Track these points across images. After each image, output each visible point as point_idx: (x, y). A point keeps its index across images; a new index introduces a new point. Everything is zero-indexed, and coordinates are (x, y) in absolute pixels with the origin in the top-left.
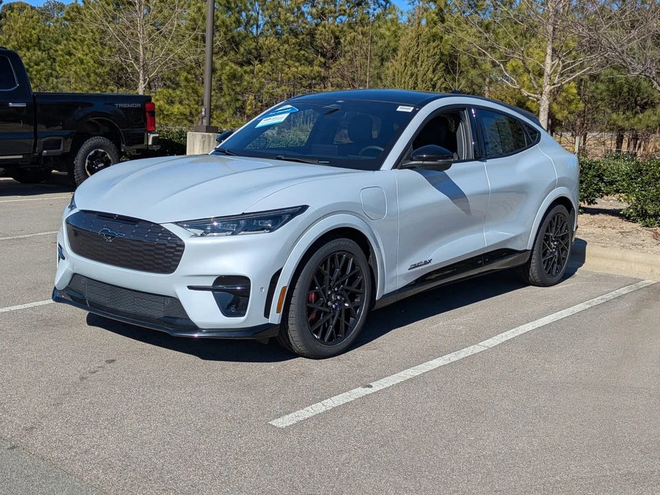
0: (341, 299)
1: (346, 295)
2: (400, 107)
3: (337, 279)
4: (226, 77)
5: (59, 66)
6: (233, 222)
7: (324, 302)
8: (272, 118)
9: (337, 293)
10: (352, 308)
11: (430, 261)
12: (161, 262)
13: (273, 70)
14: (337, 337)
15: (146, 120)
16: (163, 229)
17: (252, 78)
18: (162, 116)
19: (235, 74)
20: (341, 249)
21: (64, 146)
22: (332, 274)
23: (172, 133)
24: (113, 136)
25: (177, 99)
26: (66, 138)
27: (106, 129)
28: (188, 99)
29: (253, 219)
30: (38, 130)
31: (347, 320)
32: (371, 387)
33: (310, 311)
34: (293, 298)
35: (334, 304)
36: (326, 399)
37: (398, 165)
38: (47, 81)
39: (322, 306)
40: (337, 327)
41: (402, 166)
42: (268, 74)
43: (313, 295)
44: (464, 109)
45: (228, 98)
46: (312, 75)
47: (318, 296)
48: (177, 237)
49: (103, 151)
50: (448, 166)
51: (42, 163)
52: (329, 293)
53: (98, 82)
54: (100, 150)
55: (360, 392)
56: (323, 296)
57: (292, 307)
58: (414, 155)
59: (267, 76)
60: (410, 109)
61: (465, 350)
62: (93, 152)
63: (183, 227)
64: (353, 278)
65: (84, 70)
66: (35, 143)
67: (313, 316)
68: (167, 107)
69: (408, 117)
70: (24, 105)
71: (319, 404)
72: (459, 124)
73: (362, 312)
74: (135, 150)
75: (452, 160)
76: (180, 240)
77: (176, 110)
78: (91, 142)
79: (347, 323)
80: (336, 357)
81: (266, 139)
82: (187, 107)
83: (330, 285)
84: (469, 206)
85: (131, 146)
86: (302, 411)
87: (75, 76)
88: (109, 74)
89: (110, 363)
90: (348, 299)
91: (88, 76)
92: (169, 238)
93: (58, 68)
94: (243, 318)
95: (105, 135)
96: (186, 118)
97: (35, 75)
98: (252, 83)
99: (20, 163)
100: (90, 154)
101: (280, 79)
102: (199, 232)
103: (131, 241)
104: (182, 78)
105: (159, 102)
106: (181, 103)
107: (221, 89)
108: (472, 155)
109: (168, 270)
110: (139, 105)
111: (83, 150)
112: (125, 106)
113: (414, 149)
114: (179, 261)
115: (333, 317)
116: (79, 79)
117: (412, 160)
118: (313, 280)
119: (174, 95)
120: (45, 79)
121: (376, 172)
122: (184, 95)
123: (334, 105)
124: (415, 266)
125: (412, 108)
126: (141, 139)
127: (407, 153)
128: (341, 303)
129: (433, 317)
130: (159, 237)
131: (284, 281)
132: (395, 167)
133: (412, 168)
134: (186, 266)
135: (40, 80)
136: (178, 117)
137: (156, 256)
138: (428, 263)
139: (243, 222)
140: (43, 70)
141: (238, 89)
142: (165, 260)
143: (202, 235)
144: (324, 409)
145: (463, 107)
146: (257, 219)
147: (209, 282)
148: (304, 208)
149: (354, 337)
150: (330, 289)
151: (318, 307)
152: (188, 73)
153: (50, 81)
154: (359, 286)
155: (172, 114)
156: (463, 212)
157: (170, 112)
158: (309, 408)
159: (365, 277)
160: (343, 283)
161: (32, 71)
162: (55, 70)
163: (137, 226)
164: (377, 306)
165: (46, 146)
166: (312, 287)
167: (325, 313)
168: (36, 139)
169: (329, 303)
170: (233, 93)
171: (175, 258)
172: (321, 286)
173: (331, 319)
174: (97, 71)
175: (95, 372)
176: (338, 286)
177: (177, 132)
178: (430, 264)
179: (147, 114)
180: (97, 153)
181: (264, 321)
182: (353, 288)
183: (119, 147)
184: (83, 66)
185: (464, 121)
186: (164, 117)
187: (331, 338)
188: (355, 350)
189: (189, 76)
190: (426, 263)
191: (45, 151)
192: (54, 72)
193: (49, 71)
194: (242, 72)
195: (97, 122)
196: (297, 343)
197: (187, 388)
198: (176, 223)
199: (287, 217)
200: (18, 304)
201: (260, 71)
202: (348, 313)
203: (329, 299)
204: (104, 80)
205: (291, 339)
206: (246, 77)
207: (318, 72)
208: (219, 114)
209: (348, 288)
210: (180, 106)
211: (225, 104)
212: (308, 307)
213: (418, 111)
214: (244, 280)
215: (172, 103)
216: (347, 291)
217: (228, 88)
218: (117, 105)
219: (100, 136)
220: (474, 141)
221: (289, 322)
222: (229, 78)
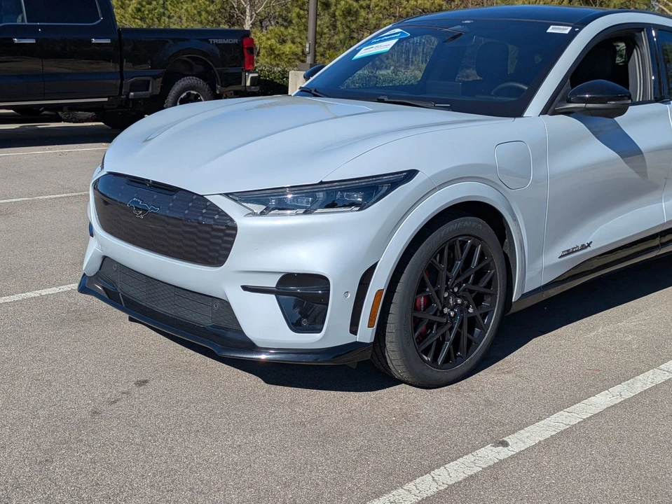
0: (462, 303)
1: (470, 297)
2: (551, 27)
3: (458, 276)
4: (341, 13)
5: (170, 4)
6: (308, 195)
7: (438, 309)
8: (374, 46)
9: (456, 295)
10: (479, 316)
11: (589, 245)
12: (206, 249)
13: (391, 4)
14: (456, 357)
15: (243, 58)
16: (208, 204)
17: (368, 13)
18: (273, 56)
19: (350, 9)
20: (465, 233)
21: (152, 86)
22: (450, 270)
23: (274, 73)
24: (207, 77)
25: (289, 37)
26: (155, 77)
27: (200, 68)
28: (300, 38)
29: (336, 191)
30: (124, 69)
31: (471, 331)
32: (505, 444)
33: (417, 322)
34: (392, 305)
35: (452, 310)
36: (438, 467)
37: (549, 109)
38: (159, 21)
39: (435, 314)
40: (456, 344)
41: (555, 110)
42: (385, 8)
43: (422, 299)
44: (642, 30)
45: (342, 36)
46: (433, 9)
47: (429, 301)
48: (226, 215)
49: (195, 93)
50: (622, 111)
51: (131, 106)
52: (446, 295)
53: (209, 21)
54: (192, 92)
55: (490, 455)
56: (438, 301)
57: (391, 318)
58: (573, 94)
59: (385, 12)
60: (566, 30)
61: (641, 377)
62: (185, 94)
63: (235, 201)
64: (480, 274)
65: (195, 7)
66: (121, 85)
67: (421, 329)
68: (278, 45)
69: (563, 42)
70: (108, 41)
71: (427, 477)
72: (632, 52)
73: (492, 322)
74: (232, 92)
75: (630, 101)
76: (232, 220)
77: (288, 49)
78: (183, 83)
79: (470, 336)
80: (454, 386)
81: (377, 78)
82: (299, 45)
83: (447, 284)
84: (646, 167)
85: (226, 87)
86: (400, 490)
87: (186, 14)
88: (220, 12)
89: (140, 385)
90: (471, 301)
91: (200, 15)
92: (216, 217)
93: (169, 7)
94: (318, 335)
95: (198, 76)
96: (298, 58)
97: (148, 15)
98: (368, 19)
99: (106, 106)
100: (182, 96)
101: (397, 15)
102: (258, 208)
103: (166, 219)
104: (294, 15)
105: (262, 39)
106: (293, 43)
107: (335, 27)
108: (650, 96)
109: (215, 262)
110: (236, 41)
111: (173, 92)
112: (220, 41)
113: (572, 87)
114: (229, 250)
115: (451, 329)
116: (191, 18)
117: (569, 102)
118: (423, 277)
119: (286, 33)
120: (157, 18)
121: (517, 119)
122: (296, 34)
123: (459, 27)
124: (569, 252)
125: (570, 28)
126: (238, 79)
127: (562, 92)
128: (463, 308)
129: (588, 319)
130: (202, 214)
131: (379, 282)
132: (544, 112)
133: (568, 113)
134: (239, 257)
135: (152, 19)
136: (289, 56)
137: (199, 241)
138: (586, 247)
139: (321, 195)
140: (155, 9)
141: (353, 26)
142: (212, 247)
143: (262, 213)
144: (433, 489)
145: (640, 27)
146: (342, 190)
147: (272, 282)
148: (411, 174)
149: (479, 355)
150: (447, 289)
151: (429, 316)
152: (301, 9)
153: (162, 20)
154: (489, 285)
155: (283, 53)
156: (636, 176)
157: (281, 52)
158: (410, 486)
159: (498, 271)
160: (466, 281)
161: (144, 11)
162: (167, 10)
163: (175, 197)
164: (514, 309)
165: (134, 87)
166: (421, 288)
167: (440, 325)
168: (122, 80)
169: (446, 310)
170: (347, 30)
171: (224, 245)
172: (434, 286)
173: (448, 332)
174: (208, 9)
175: (115, 402)
176: (459, 286)
177: (279, 72)
178: (589, 249)
179: (245, 50)
180: (189, 94)
181: (350, 339)
182: (481, 287)
183: (214, 89)
184: (194, 4)
185: (640, 47)
186: (275, 57)
187: (447, 360)
188: (481, 373)
189: (302, 12)
190: (584, 247)
191: (132, 94)
192: (166, 12)
193: (162, 10)
194: (357, 7)
195: (189, 60)
196: (397, 368)
197: (236, 437)
198: (227, 195)
199: (385, 188)
200: (54, 285)
201: (376, 6)
202: (472, 323)
203: (445, 303)
204: (215, 19)
205: (389, 362)
206: (363, 13)
207: (439, 5)
208: (332, 53)
209: (473, 288)
210: (292, 45)
211: (338, 42)
212: (415, 317)
213: (578, 32)
214: (321, 281)
215: (283, 42)
216: (471, 292)
217: (342, 24)
218: (211, 40)
219: (193, 76)
220: (654, 75)
221: (386, 338)
222: (344, 14)
